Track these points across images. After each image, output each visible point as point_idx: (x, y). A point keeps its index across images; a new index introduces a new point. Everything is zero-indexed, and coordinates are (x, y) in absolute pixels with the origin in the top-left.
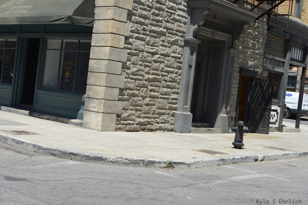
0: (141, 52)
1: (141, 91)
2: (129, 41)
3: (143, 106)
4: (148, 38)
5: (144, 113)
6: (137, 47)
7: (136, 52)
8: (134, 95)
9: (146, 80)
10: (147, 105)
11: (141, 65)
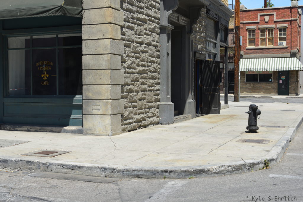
0: (132, 43)
1: (135, 85)
2: (124, 31)
3: (138, 102)
4: (136, 27)
5: (139, 109)
6: (129, 38)
7: (129, 42)
8: (131, 91)
9: (138, 73)
10: (140, 100)
11: (133, 57)
